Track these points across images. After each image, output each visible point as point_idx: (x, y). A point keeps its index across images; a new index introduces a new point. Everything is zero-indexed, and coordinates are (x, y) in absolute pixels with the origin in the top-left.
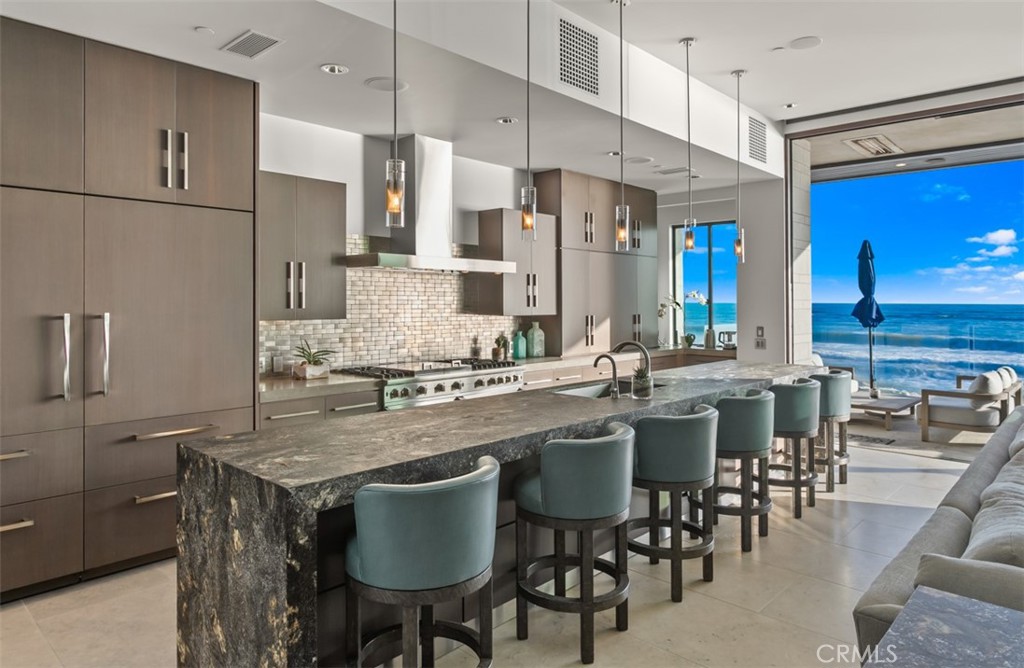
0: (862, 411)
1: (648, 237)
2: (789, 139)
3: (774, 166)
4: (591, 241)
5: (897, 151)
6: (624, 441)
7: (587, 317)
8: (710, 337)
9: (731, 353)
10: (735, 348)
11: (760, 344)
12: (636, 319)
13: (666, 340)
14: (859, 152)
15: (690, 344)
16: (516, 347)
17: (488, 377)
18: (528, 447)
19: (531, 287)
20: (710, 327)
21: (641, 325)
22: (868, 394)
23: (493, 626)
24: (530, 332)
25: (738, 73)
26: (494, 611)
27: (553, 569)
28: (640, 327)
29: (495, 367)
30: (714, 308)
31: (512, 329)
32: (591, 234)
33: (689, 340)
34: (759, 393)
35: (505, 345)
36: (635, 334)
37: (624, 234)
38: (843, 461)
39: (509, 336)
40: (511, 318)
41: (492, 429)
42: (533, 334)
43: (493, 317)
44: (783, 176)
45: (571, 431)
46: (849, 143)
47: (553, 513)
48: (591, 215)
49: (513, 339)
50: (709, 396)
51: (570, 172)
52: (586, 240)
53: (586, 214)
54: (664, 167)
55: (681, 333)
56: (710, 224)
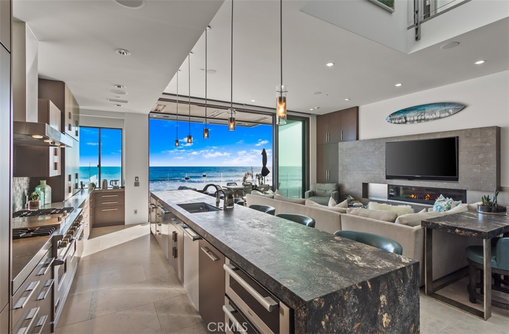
8: (104, 183)
11: (137, 184)
19: (56, 157)
56: (100, 128)
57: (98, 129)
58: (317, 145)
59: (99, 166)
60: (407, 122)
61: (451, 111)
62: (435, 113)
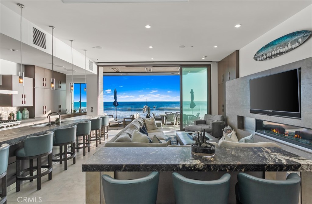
0: (114, 124)
1: (63, 86)
2: (98, 66)
3: (95, 72)
4: (45, 86)
5: (120, 71)
6: (50, 135)
7: (44, 106)
8: (80, 110)
9: (85, 114)
10: (86, 112)
11: (92, 111)
12: (60, 106)
13: (69, 111)
14: (113, 71)
15: (75, 112)
16: (18, 116)
17: (6, 125)
18: (20, 140)
19: (23, 98)
20: (81, 108)
21: (61, 108)
22: (115, 120)
23: (7, 192)
24: (23, 111)
25: (85, 50)
26: (7, 188)
27: (29, 171)
28: (61, 109)
29: (9, 122)
30: (81, 103)
31: (16, 111)
32: (45, 84)
33: (75, 111)
34: (88, 121)
35: (13, 115)
36: (59, 110)
37: (53, 86)
38: (107, 134)
39: (15, 113)
40: (16, 107)
41: (7, 137)
42: (24, 112)
43: (8, 107)
44: (97, 74)
45: (34, 135)
46: (111, 69)
47: (28, 155)
48: (45, 79)
49: (16, 114)
50: (76, 123)
51: (38, 67)
52: (44, 86)
53: (44, 78)
54: (67, 69)
55: (73, 109)
56: (80, 83)
57: (80, 84)
58: (218, 85)
59: (80, 102)
60: (268, 59)
61: (300, 40)
62: (287, 45)
